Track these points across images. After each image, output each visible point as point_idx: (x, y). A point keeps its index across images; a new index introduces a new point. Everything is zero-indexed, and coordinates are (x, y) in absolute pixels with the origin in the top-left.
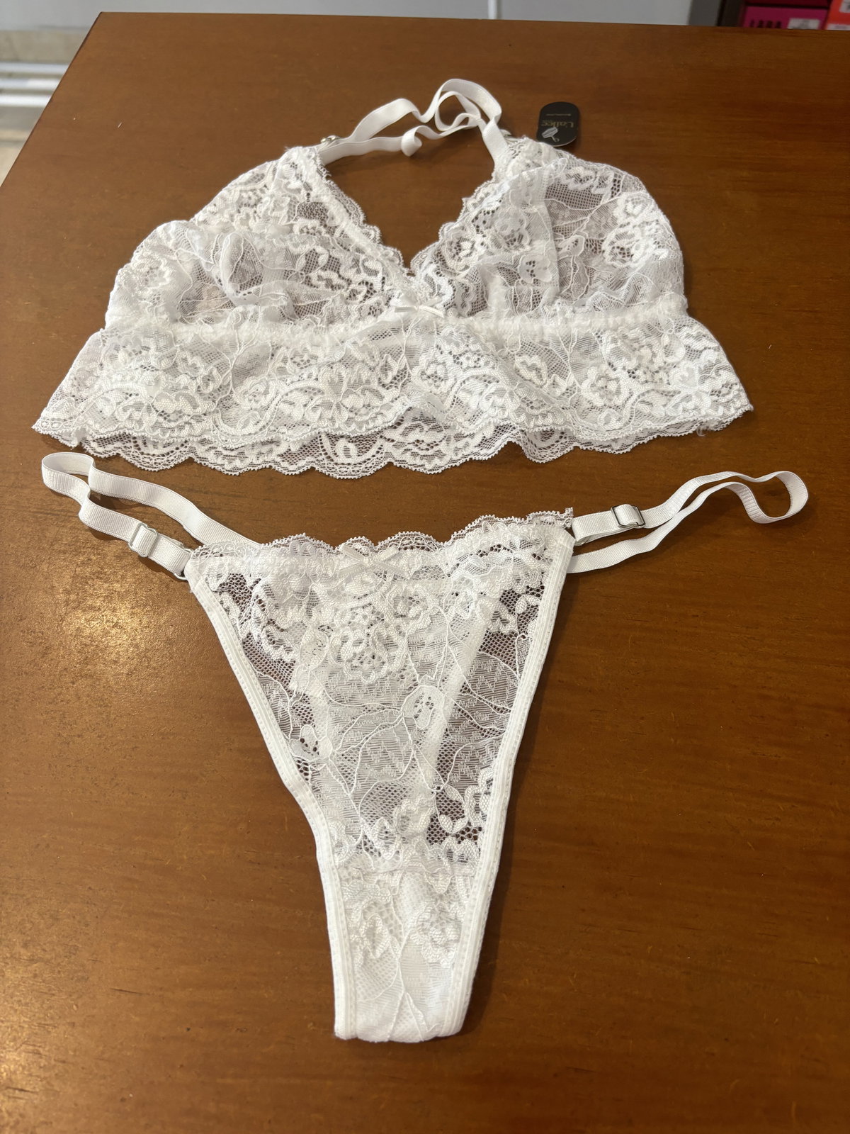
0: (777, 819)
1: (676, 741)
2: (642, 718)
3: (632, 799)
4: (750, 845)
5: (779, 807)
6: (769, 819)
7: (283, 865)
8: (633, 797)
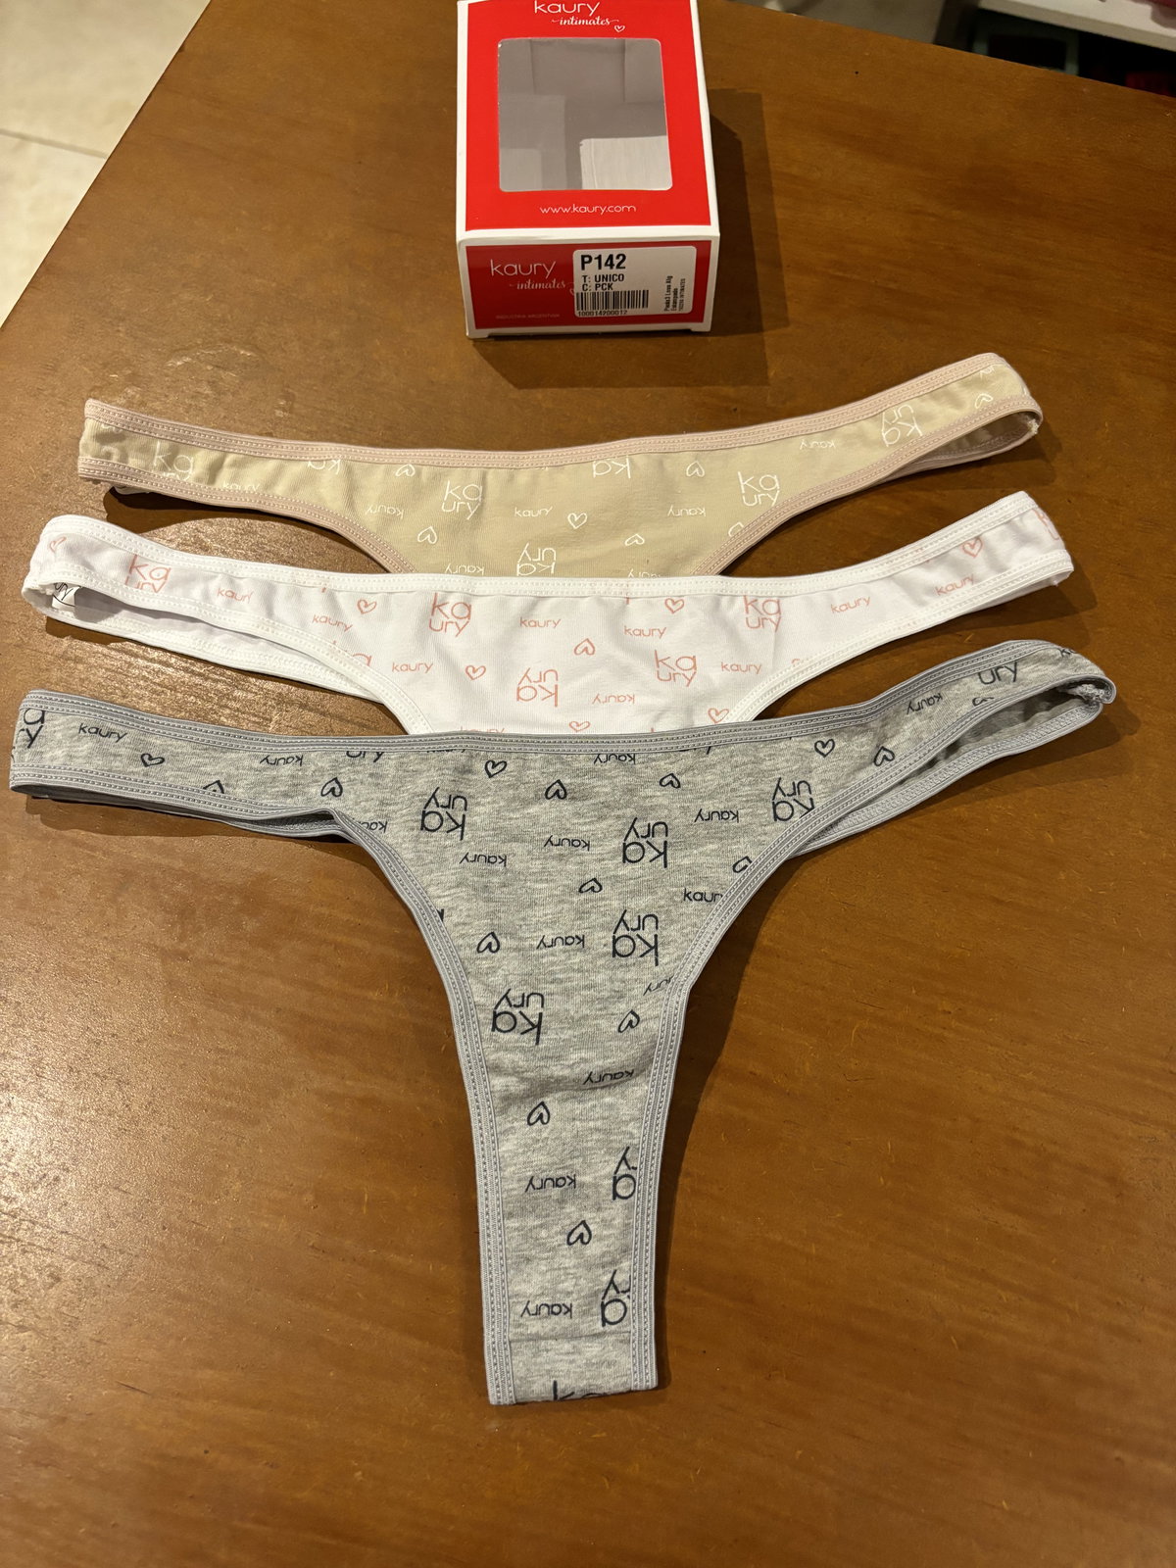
0: (995, 1313)
1: (885, 1183)
2: (849, 1143)
3: (814, 1251)
4: (954, 1341)
5: (1001, 1298)
6: (985, 1310)
7: (355, 1260)
8: (817, 1250)
